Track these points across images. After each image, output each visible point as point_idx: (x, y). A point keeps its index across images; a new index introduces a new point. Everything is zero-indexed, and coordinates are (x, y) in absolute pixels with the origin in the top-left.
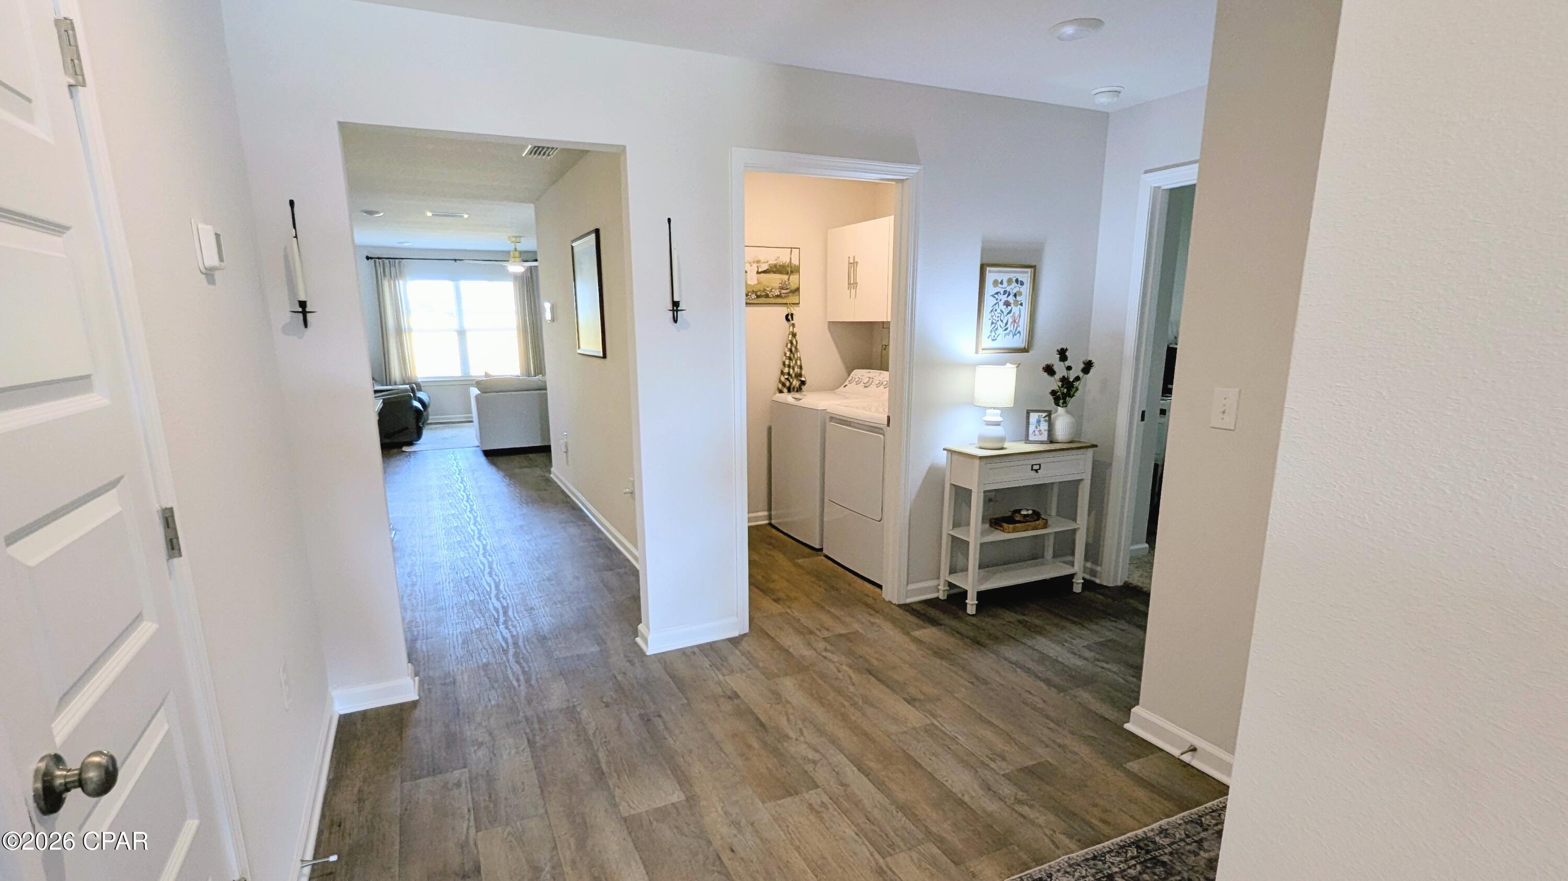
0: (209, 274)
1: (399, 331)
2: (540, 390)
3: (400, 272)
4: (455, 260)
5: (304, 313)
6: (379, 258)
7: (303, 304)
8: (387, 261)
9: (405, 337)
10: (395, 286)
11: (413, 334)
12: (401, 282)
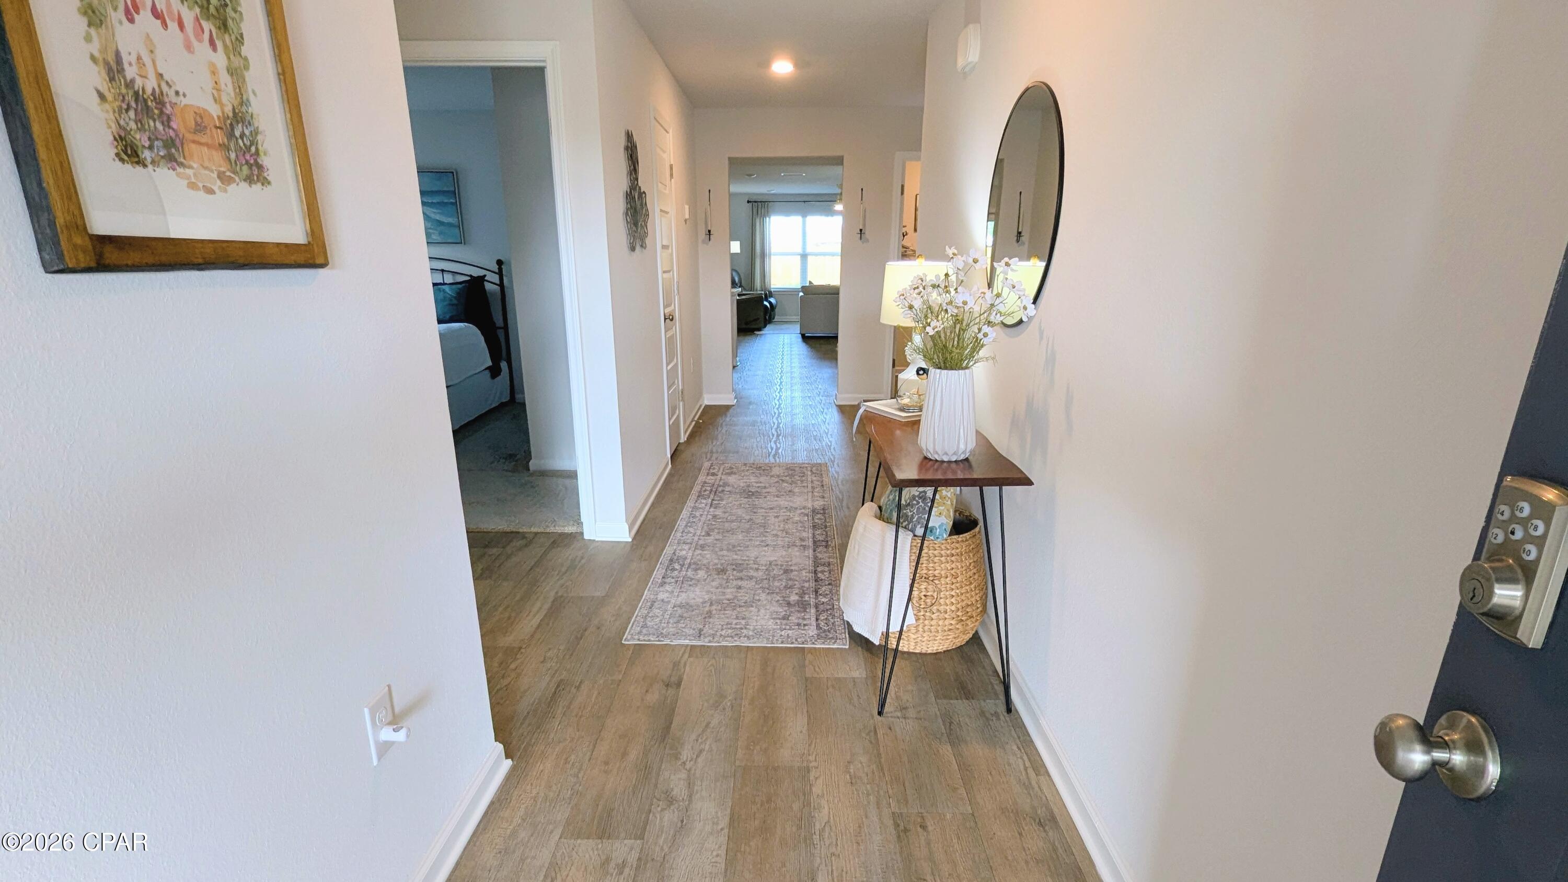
0: (686, 221)
1: (763, 255)
2: (834, 294)
3: (768, 212)
4: (804, 202)
5: (710, 235)
6: (755, 202)
7: (709, 231)
8: (760, 204)
9: (767, 260)
10: (763, 220)
11: (772, 257)
12: (767, 218)
